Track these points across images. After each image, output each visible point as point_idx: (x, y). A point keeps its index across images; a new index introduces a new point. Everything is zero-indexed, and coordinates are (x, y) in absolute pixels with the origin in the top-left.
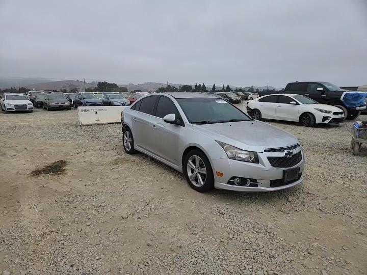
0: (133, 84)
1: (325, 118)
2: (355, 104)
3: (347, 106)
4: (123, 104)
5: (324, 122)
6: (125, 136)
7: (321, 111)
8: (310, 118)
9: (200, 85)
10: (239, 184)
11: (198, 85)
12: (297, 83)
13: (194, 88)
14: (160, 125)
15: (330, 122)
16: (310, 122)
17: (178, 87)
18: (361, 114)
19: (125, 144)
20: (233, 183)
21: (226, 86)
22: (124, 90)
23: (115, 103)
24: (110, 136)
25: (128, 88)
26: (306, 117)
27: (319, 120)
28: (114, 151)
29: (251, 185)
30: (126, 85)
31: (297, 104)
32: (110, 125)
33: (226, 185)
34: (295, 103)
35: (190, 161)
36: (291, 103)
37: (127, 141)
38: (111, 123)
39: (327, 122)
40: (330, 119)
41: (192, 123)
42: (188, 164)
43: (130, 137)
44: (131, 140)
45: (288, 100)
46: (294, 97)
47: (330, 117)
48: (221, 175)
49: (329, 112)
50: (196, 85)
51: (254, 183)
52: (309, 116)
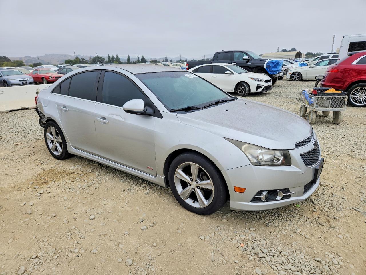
0: (30, 57)
1: (258, 87)
2: (275, 71)
3: (270, 73)
4: (25, 83)
5: (257, 91)
6: (48, 134)
7: (255, 80)
8: (245, 87)
9: (113, 57)
10: (268, 199)
11: (111, 56)
12: (223, 52)
13: (106, 59)
14: (115, 117)
15: (263, 90)
16: (245, 91)
17: (88, 59)
18: (278, 80)
19: (51, 145)
20: (259, 200)
21: (141, 58)
22: (20, 64)
23: (13, 82)
24: (18, 132)
25: (24, 61)
26: (241, 87)
27: (253, 90)
28: (33, 157)
29: (284, 198)
30: (21, 58)
31: (232, 74)
32: (13, 113)
33: (250, 203)
34: (230, 72)
35: (179, 171)
36: (226, 73)
37: (52, 142)
38: (14, 111)
39: (260, 90)
40: (263, 87)
41: (172, 111)
42: (176, 175)
43: (57, 135)
44: (60, 140)
45: (222, 71)
46: (227, 66)
47: (263, 85)
48: (241, 190)
49: (261, 81)
50: (109, 57)
51: (286, 192)
52: (244, 86)
